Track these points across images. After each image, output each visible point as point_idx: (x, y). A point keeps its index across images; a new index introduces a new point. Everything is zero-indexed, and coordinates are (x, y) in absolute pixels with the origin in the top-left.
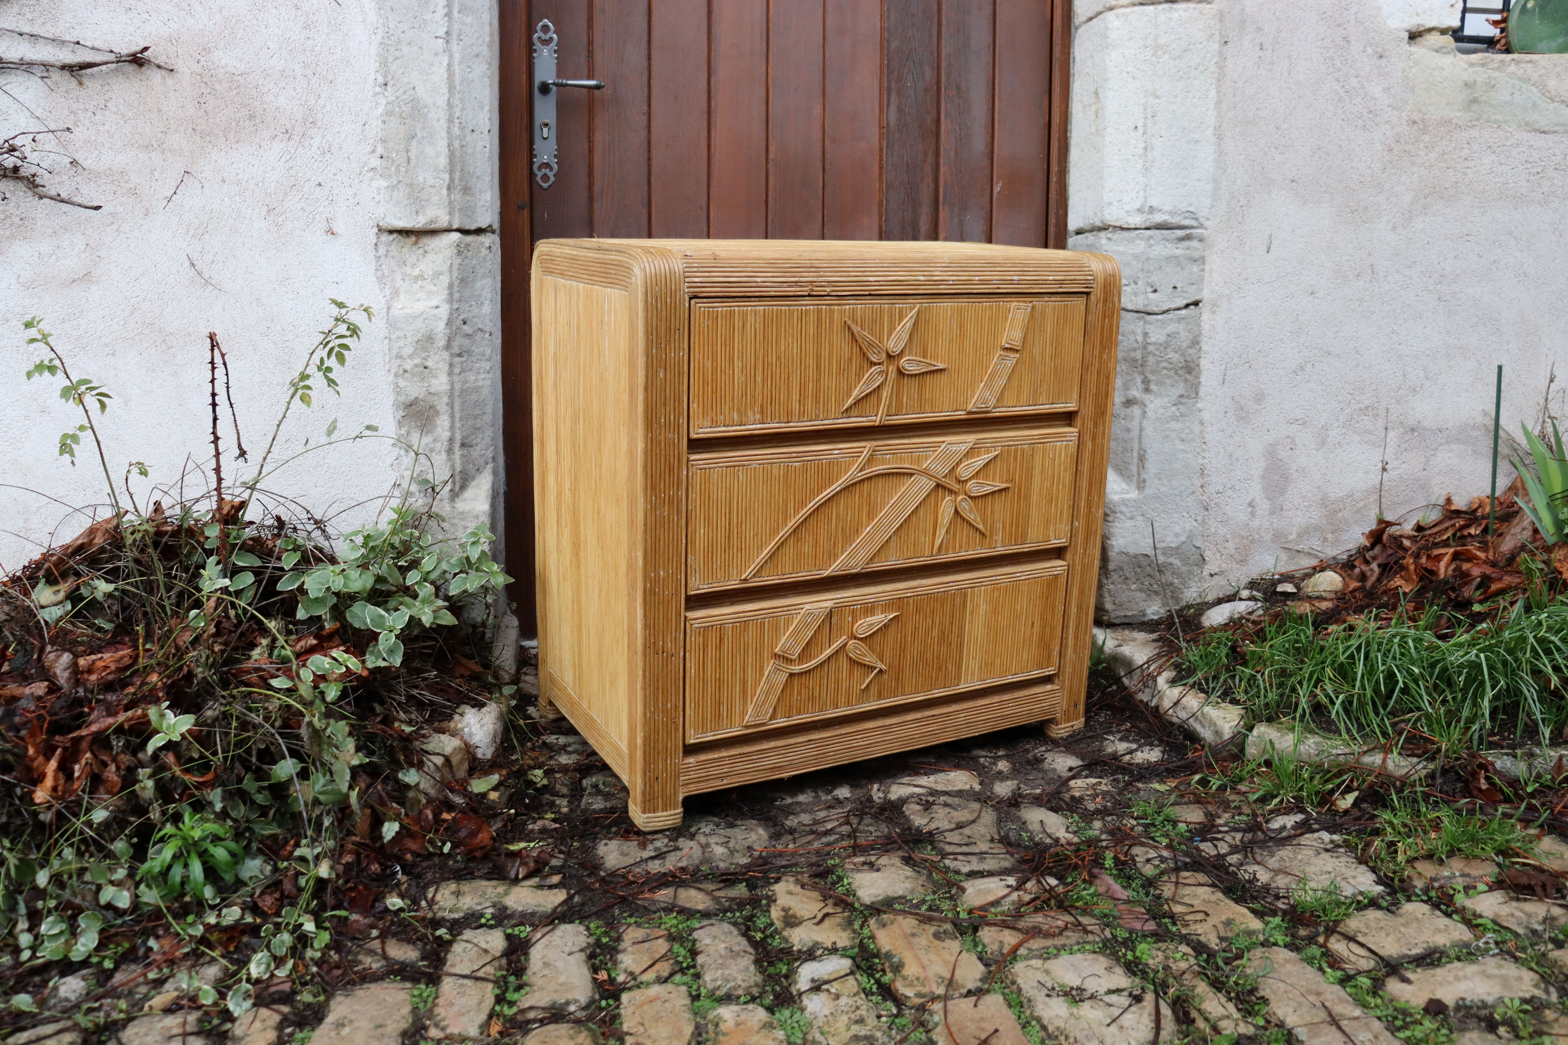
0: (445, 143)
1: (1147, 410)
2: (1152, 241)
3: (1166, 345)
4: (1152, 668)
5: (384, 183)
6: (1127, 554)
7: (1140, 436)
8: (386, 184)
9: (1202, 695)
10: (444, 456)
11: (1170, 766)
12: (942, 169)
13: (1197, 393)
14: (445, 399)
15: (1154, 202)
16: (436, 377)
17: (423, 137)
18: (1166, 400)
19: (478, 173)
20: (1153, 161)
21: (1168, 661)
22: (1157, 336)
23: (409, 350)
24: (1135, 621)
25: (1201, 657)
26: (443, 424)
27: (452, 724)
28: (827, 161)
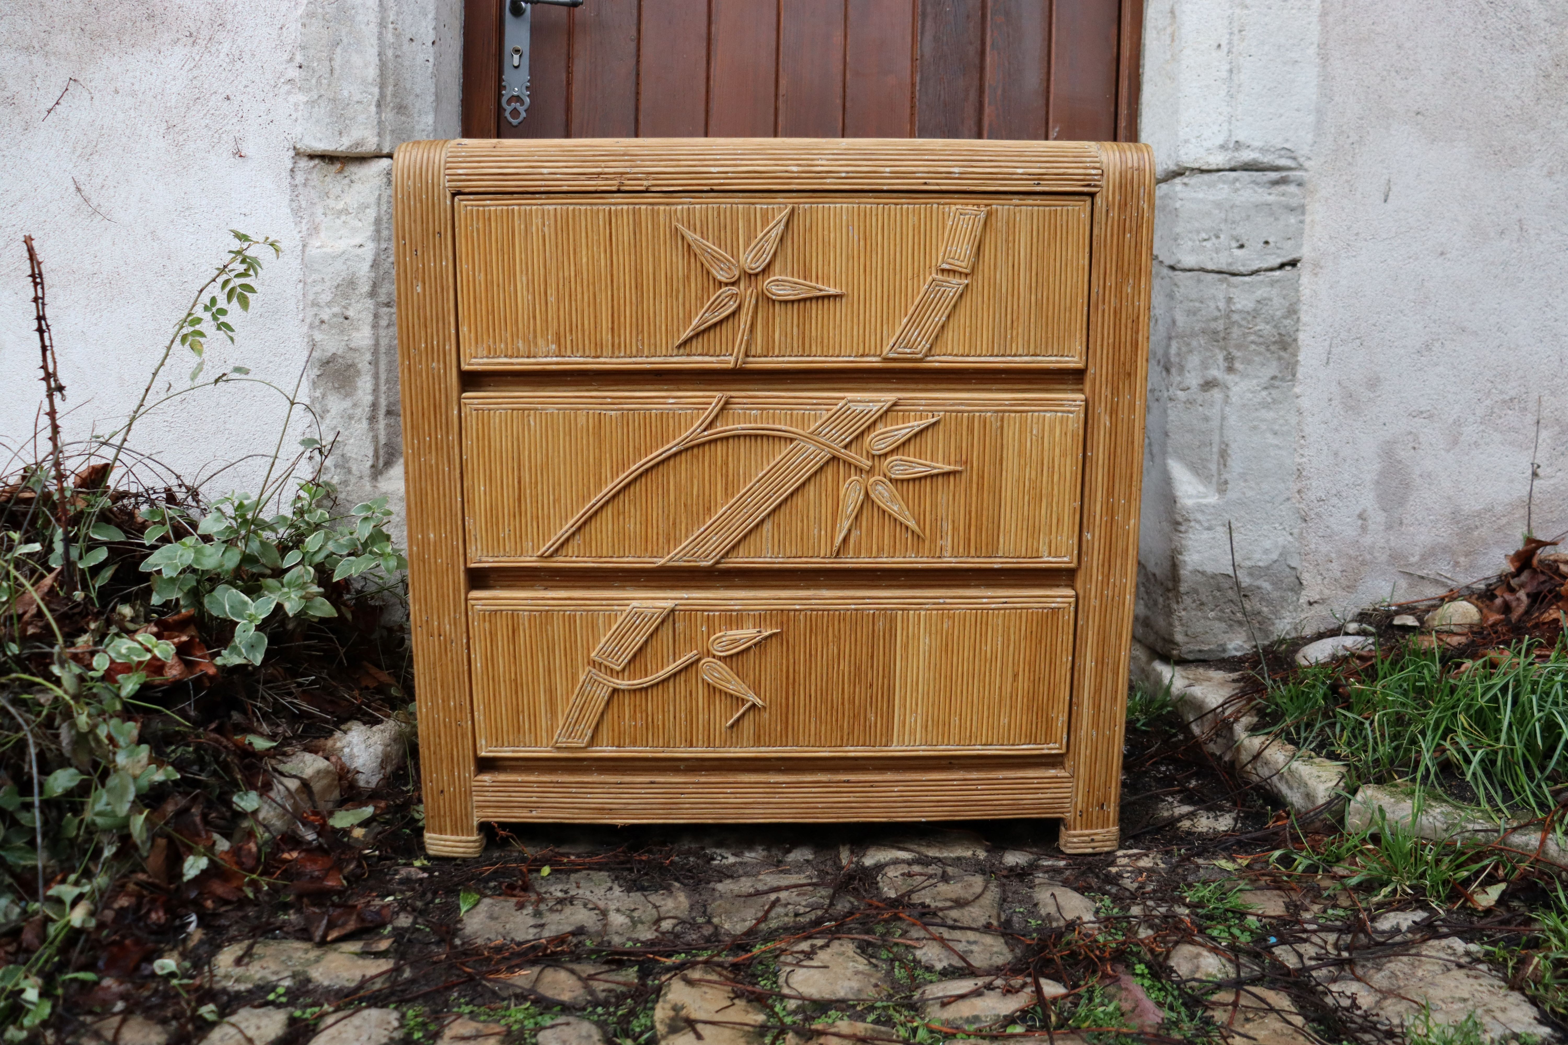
0: (374, 51)
1: (1231, 394)
2: (1238, 185)
3: (1255, 314)
4: (1227, 713)
5: (302, 98)
6: (1203, 573)
7: (1221, 427)
8: (306, 99)
9: (1291, 747)
10: (365, 424)
11: (1243, 837)
12: (987, 110)
13: (1294, 375)
14: (368, 357)
15: (1241, 136)
16: (357, 329)
17: (349, 44)
18: (1255, 382)
19: (418, 91)
20: (1240, 86)
21: (1248, 703)
22: (1244, 302)
23: (326, 297)
24: (1213, 657)
25: (1291, 699)
26: (365, 385)
27: (330, 743)
28: (848, 99)
